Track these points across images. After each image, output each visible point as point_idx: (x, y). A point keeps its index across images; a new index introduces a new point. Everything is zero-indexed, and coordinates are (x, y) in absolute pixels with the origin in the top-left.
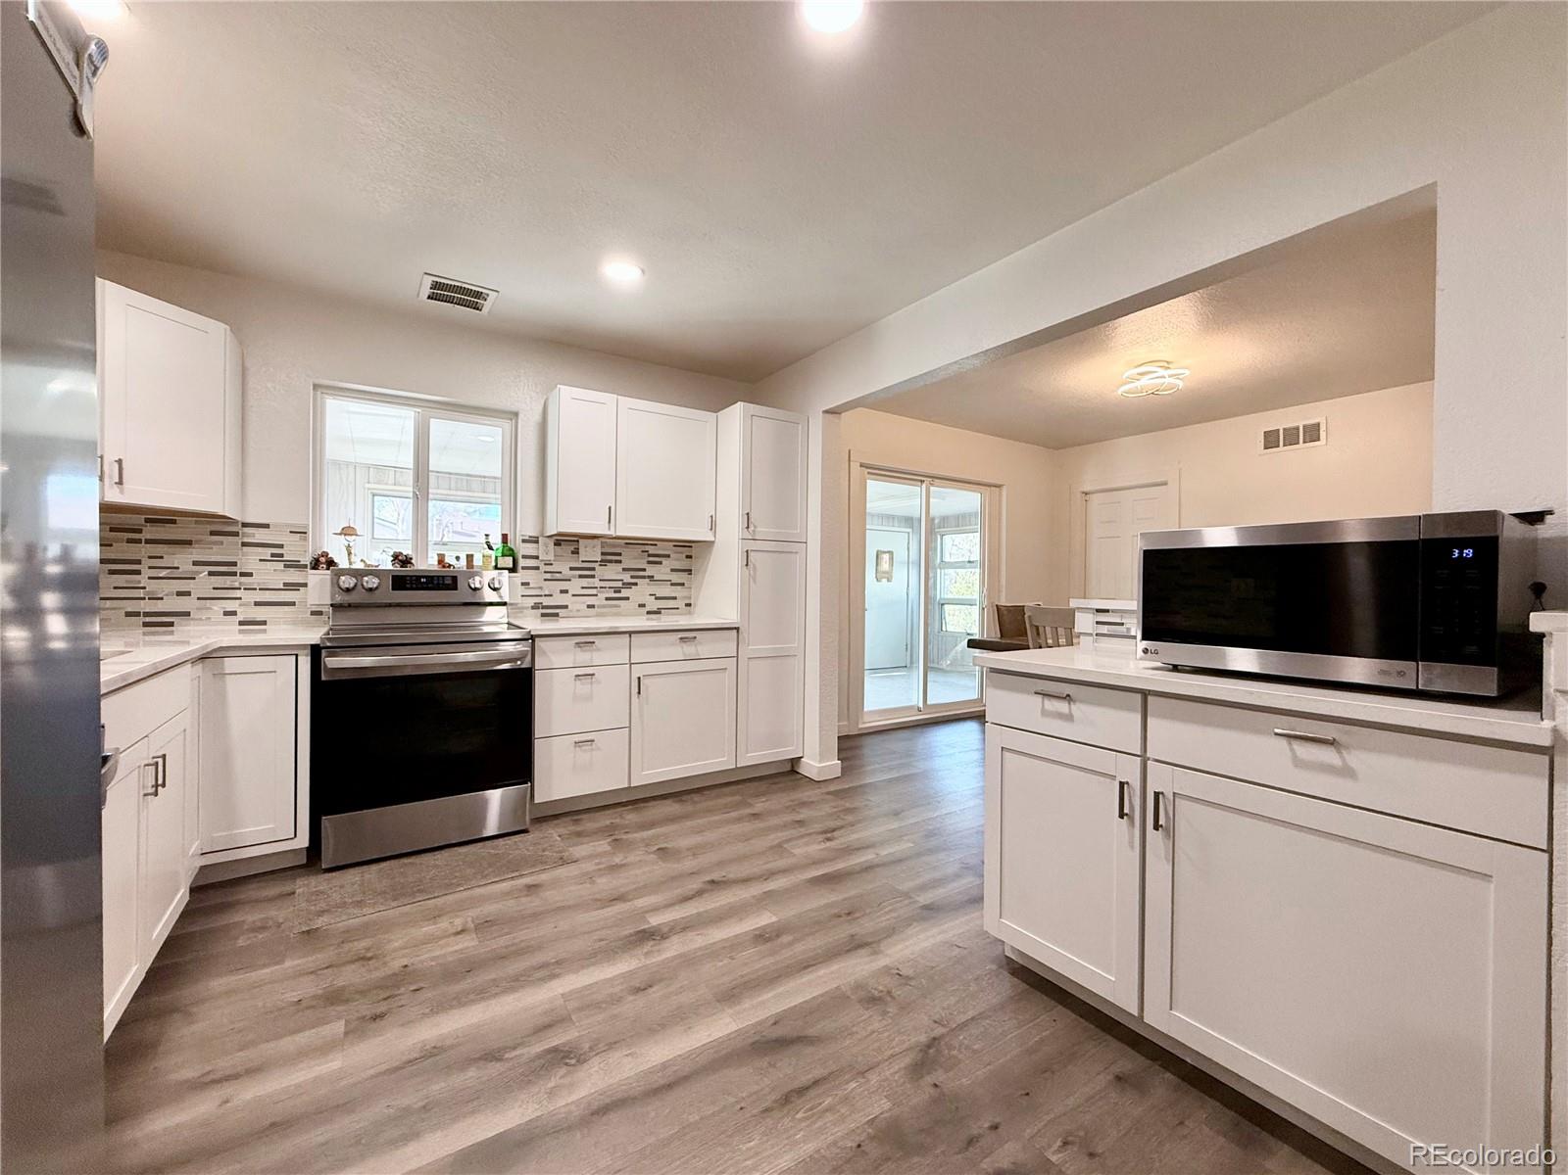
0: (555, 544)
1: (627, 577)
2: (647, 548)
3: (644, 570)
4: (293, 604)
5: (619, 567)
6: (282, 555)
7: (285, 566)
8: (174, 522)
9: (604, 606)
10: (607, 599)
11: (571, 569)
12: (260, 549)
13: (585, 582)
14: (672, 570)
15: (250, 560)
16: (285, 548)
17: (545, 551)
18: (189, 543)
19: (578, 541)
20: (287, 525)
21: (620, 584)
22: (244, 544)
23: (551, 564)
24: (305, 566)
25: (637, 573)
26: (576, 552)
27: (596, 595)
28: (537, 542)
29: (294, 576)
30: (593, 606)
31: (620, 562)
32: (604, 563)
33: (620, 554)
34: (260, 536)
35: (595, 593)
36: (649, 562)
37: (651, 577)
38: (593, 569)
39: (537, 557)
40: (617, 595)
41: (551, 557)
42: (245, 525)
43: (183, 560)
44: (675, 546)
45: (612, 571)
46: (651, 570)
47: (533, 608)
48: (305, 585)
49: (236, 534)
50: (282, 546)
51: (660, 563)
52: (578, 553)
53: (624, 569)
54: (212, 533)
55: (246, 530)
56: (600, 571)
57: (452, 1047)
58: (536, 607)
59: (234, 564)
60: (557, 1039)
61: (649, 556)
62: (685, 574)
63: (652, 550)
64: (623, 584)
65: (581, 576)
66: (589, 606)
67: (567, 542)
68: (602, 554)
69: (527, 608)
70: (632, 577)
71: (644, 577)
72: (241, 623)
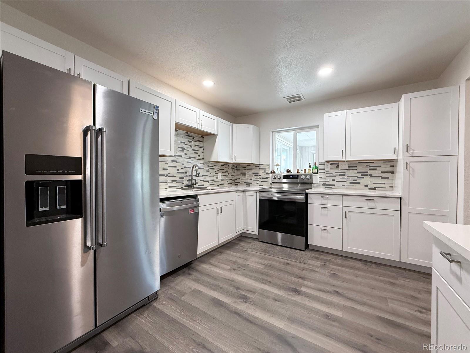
0: (330, 165)
1: (359, 175)
2: (369, 164)
3: (368, 172)
4: (267, 182)
5: (356, 171)
6: (265, 171)
7: (266, 173)
8: (250, 165)
9: (349, 186)
10: (350, 183)
11: (336, 172)
12: (262, 170)
13: (341, 177)
14: (382, 172)
15: (261, 172)
16: (266, 169)
17: (327, 167)
18: (252, 169)
19: (339, 163)
20: (267, 164)
21: (356, 178)
22: (260, 169)
23: (329, 171)
24: (269, 173)
25: (364, 174)
26: (338, 167)
27: (346, 182)
28: (324, 164)
29: (267, 176)
30: (344, 185)
31: (356, 169)
32: (349, 170)
33: (356, 167)
34: (262, 167)
35: (345, 181)
36: (370, 169)
37: (371, 175)
38: (345, 172)
39: (324, 169)
40: (355, 181)
41: (329, 169)
42: (260, 165)
43: (251, 172)
44: (383, 162)
45: (353, 173)
46: (370, 172)
47: (323, 185)
48: (269, 178)
49: (258, 167)
50: (265, 169)
51: (376, 169)
52: (339, 167)
53: (358, 172)
54: (255, 167)
55: (260, 166)
56: (347, 173)
57: (236, 282)
58: (324, 185)
59: (258, 173)
60: (248, 295)
61: (370, 167)
62: (390, 174)
63: (371, 164)
64: (357, 178)
65: (339, 175)
66: (343, 185)
67: (334, 164)
68: (348, 167)
69: (321, 185)
70: (361, 175)
71: (367, 175)
72: (259, 185)
